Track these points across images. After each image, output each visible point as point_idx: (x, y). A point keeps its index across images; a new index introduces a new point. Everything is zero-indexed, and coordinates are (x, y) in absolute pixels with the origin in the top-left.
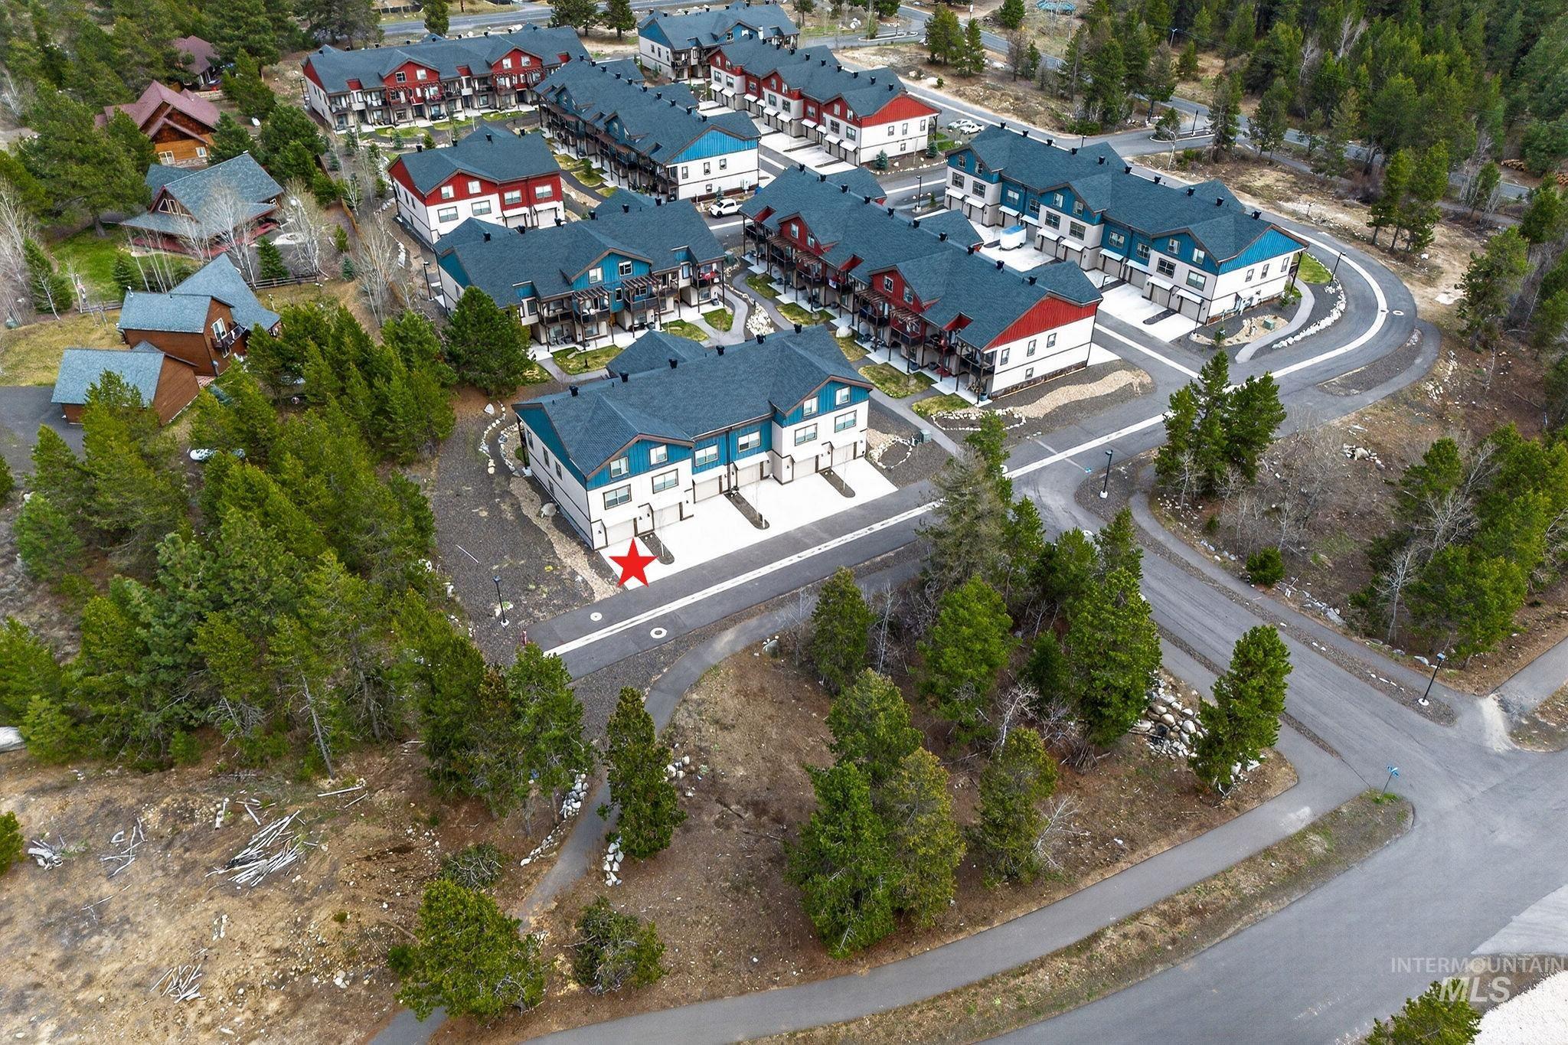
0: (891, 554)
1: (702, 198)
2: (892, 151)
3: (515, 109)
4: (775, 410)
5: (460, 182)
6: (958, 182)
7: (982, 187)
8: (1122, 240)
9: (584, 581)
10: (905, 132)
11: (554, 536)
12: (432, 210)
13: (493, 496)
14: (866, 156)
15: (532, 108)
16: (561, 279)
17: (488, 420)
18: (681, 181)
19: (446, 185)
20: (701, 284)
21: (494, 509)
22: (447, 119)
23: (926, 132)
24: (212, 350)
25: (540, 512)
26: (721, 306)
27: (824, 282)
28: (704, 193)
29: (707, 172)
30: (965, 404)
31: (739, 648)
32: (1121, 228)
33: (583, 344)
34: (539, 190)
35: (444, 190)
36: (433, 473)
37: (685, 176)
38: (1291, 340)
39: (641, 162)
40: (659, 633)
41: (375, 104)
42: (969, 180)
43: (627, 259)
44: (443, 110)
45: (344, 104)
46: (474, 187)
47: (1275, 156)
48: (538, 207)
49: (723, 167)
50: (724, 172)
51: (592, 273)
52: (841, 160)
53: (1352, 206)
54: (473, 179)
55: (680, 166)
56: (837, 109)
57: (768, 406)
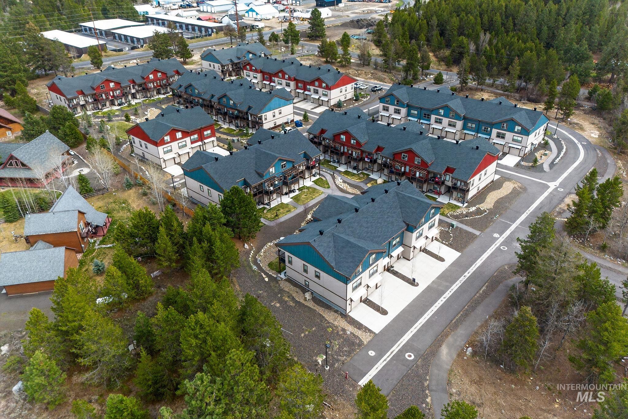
0: (484, 288)
1: (273, 128)
2: (343, 99)
3: (157, 97)
4: (408, 225)
5: (173, 133)
6: (386, 109)
7: (399, 110)
8: (474, 126)
9: (351, 333)
10: (346, 91)
11: (320, 310)
12: (160, 148)
13: (276, 294)
14: (333, 102)
15: (164, 96)
16: (257, 176)
17: (248, 253)
18: (264, 122)
19: (166, 135)
20: (309, 168)
21: (281, 301)
22: (126, 105)
23: (353, 90)
24: (80, 239)
25: (306, 298)
26: (318, 177)
27: (362, 159)
28: (273, 126)
29: (274, 116)
30: (459, 207)
31: (455, 356)
32: (472, 121)
33: (268, 204)
34: (205, 133)
35: (166, 138)
36: (237, 287)
37: (266, 119)
38: (558, 159)
39: (241, 115)
40: (410, 356)
41: (90, 101)
42: (392, 108)
43: (285, 161)
44: (124, 101)
45: (75, 102)
46: (179, 135)
47: (484, 87)
48: (206, 141)
49: (280, 113)
50: (281, 115)
51: (271, 170)
52: (320, 105)
53: (527, 103)
54: (178, 131)
55: (263, 115)
56: (317, 83)
57: (404, 224)
